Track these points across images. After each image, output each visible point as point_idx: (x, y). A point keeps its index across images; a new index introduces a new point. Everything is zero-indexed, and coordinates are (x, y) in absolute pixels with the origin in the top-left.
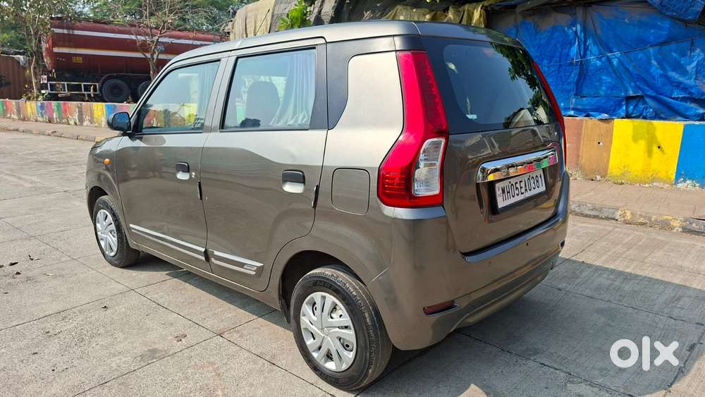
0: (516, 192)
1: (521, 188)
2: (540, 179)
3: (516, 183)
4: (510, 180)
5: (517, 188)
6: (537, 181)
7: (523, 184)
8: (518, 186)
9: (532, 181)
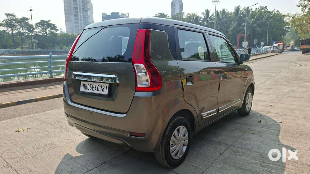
0: (90, 88)
1: (93, 88)
2: (105, 88)
3: (91, 85)
4: (88, 82)
5: (90, 87)
6: (103, 89)
7: (94, 87)
8: (92, 86)
9: (100, 87)
